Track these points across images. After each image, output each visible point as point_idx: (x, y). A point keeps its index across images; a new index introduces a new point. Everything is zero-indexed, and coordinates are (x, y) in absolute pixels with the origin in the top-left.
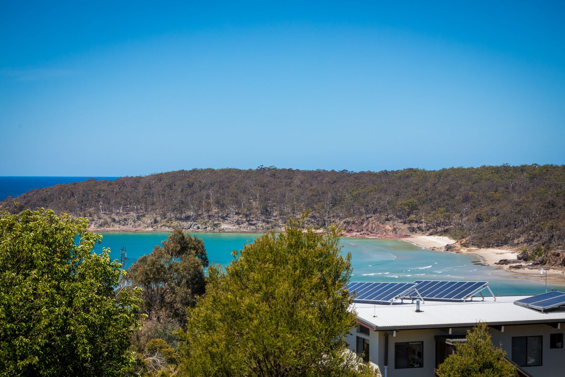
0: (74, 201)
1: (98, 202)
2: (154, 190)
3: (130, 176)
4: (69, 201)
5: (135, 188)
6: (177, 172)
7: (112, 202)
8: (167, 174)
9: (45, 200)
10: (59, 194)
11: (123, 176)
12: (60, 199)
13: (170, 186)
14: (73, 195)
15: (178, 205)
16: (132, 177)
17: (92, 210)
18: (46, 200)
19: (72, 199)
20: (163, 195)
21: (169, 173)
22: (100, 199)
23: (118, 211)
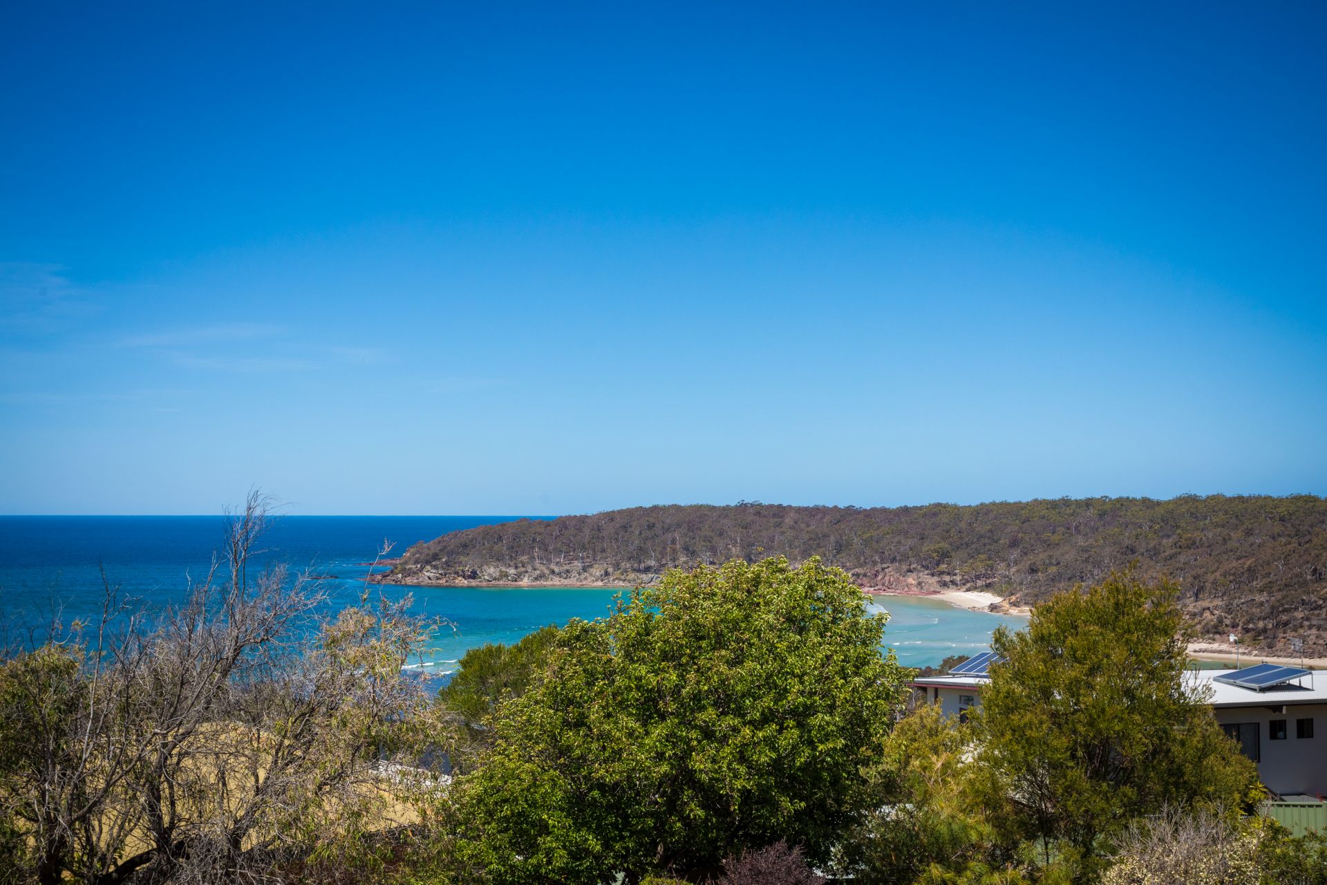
0: (502, 547)
1: (533, 548)
2: (605, 533)
3: (572, 514)
4: (496, 547)
5: (580, 530)
6: (633, 509)
7: (551, 548)
8: (620, 512)
9: (465, 546)
10: (484, 538)
11: (564, 514)
12: (484, 544)
13: (625, 528)
14: (500, 539)
15: (635, 552)
16: (575, 516)
17: (525, 558)
18: (467, 546)
19: (500, 544)
20: (617, 539)
21: (622, 510)
22: (535, 544)
23: (558, 560)
